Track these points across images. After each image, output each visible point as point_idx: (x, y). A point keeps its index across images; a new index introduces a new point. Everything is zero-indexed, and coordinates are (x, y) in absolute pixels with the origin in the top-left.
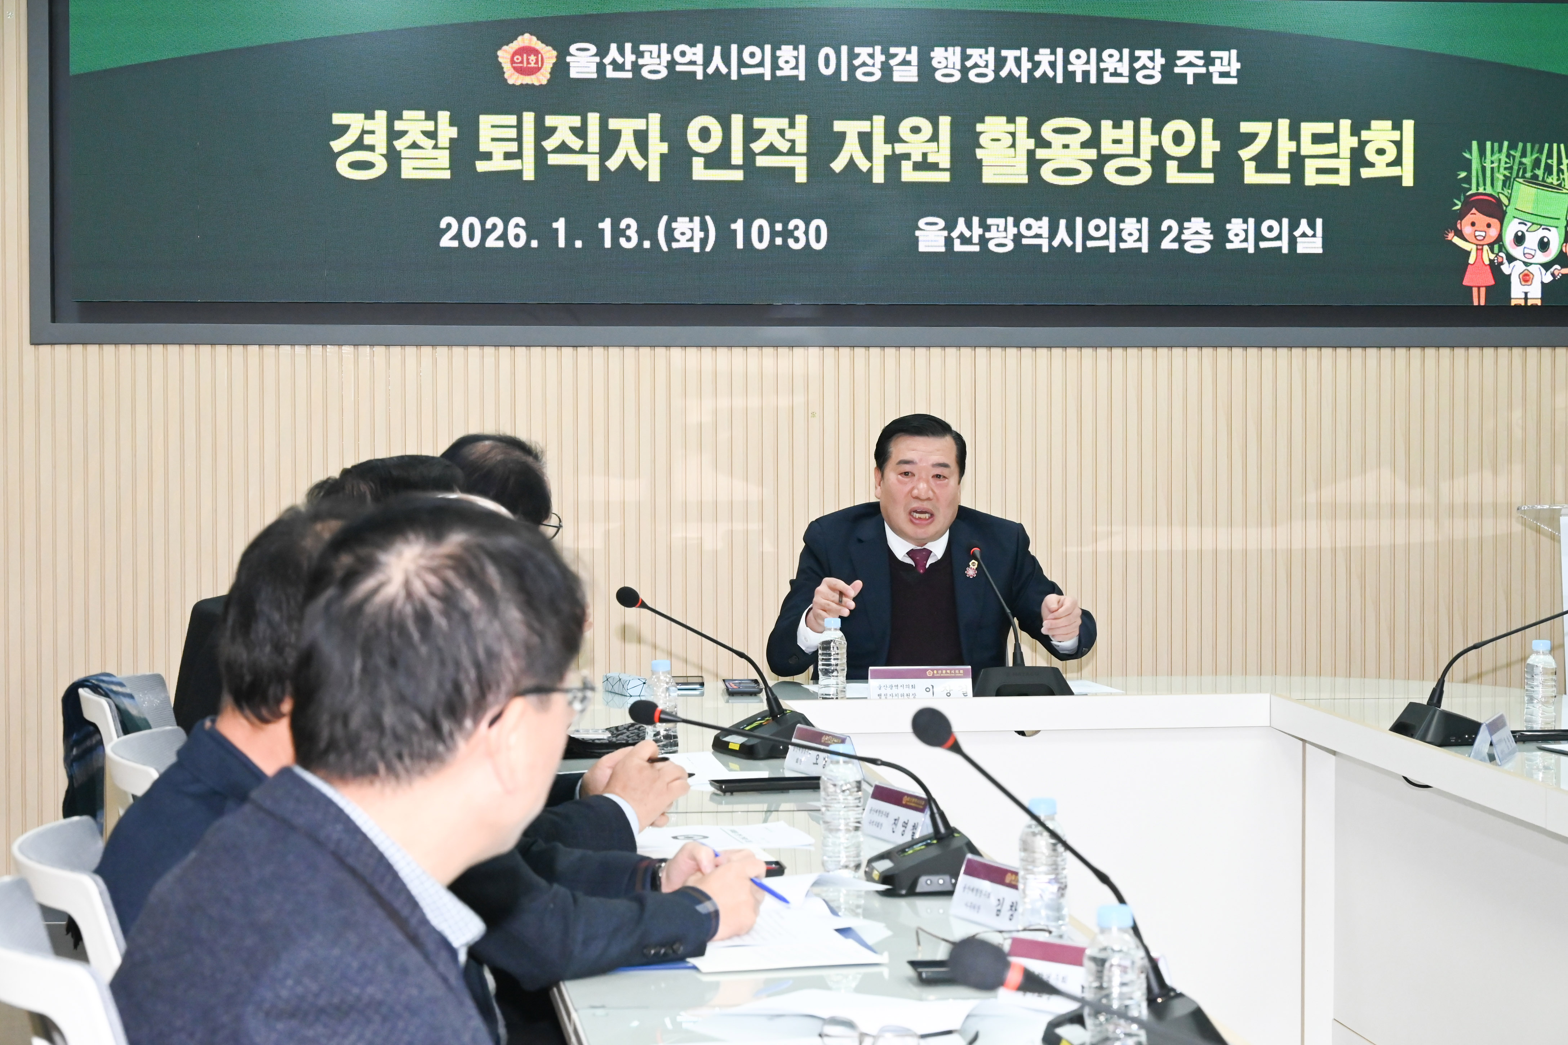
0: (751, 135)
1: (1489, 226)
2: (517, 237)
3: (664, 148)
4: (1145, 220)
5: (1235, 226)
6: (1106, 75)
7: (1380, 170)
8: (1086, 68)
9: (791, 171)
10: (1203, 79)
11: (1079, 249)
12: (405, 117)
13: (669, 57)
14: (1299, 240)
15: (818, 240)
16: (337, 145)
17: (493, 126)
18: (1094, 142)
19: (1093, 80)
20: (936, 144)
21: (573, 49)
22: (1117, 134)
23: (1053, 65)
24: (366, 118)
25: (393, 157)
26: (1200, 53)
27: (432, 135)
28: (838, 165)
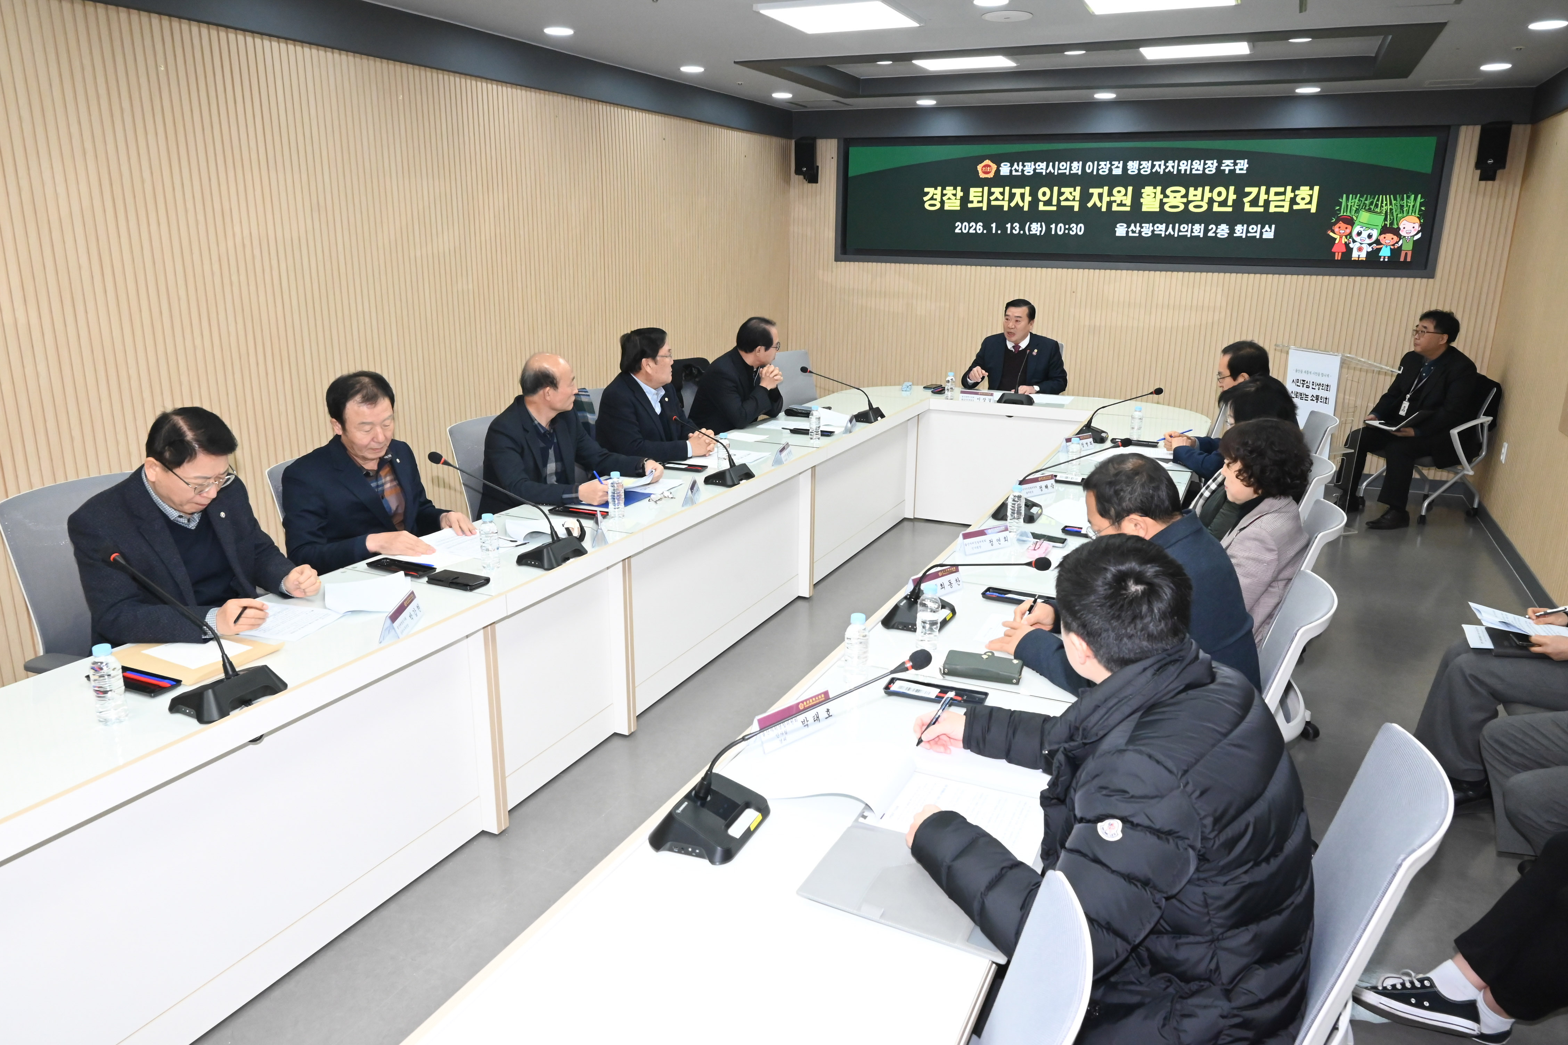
0: (1060, 194)
1: (1346, 228)
2: (980, 229)
3: (1030, 199)
4: (1203, 225)
5: (1239, 228)
6: (1193, 170)
7: (1302, 206)
8: (1186, 168)
9: (1073, 207)
10: (1232, 172)
11: (1176, 236)
12: (947, 189)
13: (1034, 167)
14: (1264, 233)
15: (1080, 231)
16: (925, 199)
17: (974, 192)
18: (1186, 196)
19: (1188, 172)
20: (1126, 197)
21: (1002, 165)
22: (1196, 193)
23: (1173, 167)
24: (935, 190)
25: (942, 202)
26: (1232, 161)
27: (955, 195)
28: (1090, 205)
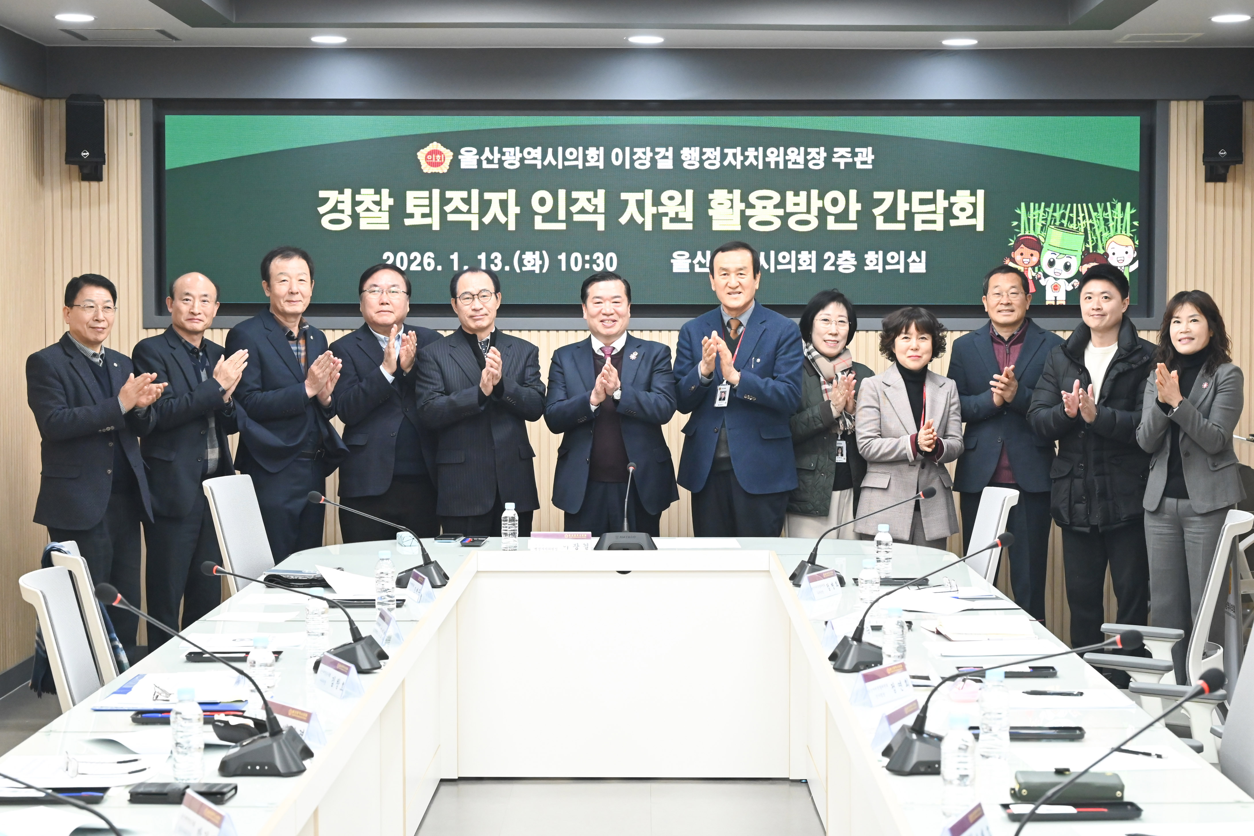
0: (571, 202)
1: (1032, 255)
2: (429, 264)
3: (518, 210)
4: (814, 253)
5: (871, 256)
6: (790, 164)
7: (962, 221)
8: (777, 159)
9: (595, 223)
10: (851, 166)
11: (773, 270)
12: (362, 193)
13: (520, 155)
14: (911, 264)
15: (611, 265)
16: (322, 210)
17: (414, 198)
18: (782, 204)
19: (781, 166)
20: (684, 206)
21: (463, 151)
22: (797, 200)
23: (756, 158)
24: (339, 193)
25: (355, 217)
26: (849, 150)
27: (378, 203)
28: (624, 220)
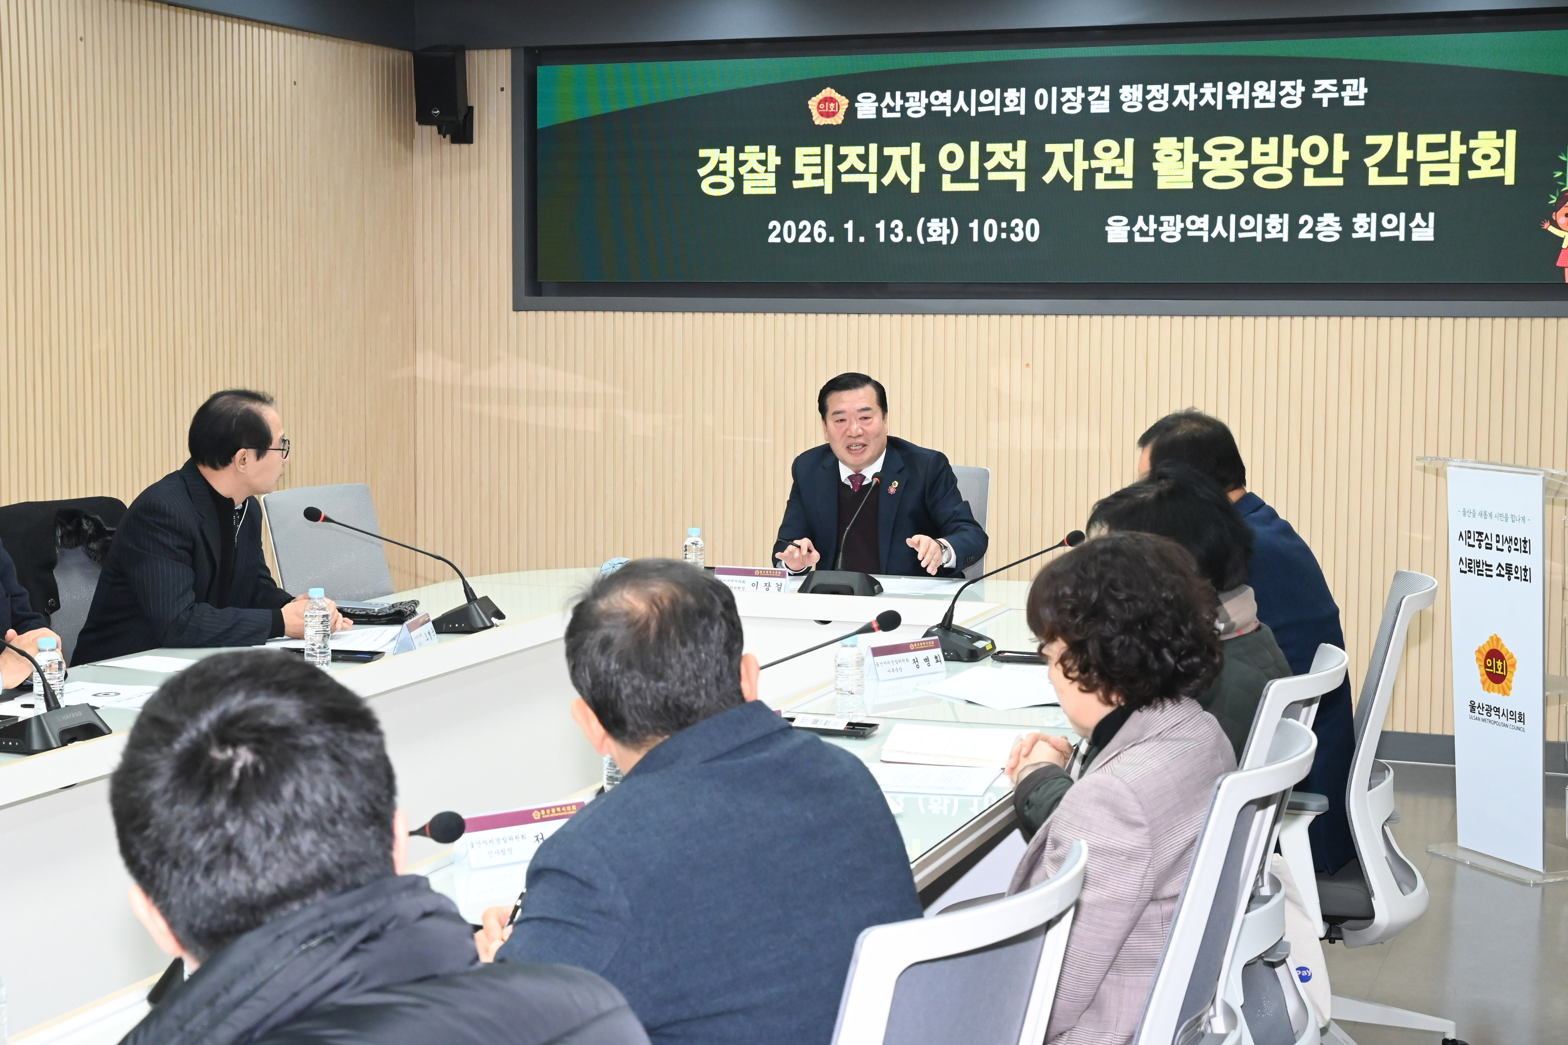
0: (986, 157)
2: (820, 235)
3: (922, 168)
4: (1286, 216)
5: (1360, 220)
6: (1257, 102)
7: (1485, 172)
8: (1241, 96)
9: (1013, 183)
10: (1336, 103)
11: (1232, 239)
12: (746, 150)
13: (926, 101)
14: (1414, 230)
15: (1032, 234)
16: (702, 172)
17: (804, 155)
18: (1246, 155)
19: (1246, 106)
20: (1122, 159)
21: (860, 97)
22: (1265, 148)
23: (1214, 96)
24: (721, 152)
25: (738, 179)
26: (1334, 82)
27: (764, 163)
28: (1048, 178)
